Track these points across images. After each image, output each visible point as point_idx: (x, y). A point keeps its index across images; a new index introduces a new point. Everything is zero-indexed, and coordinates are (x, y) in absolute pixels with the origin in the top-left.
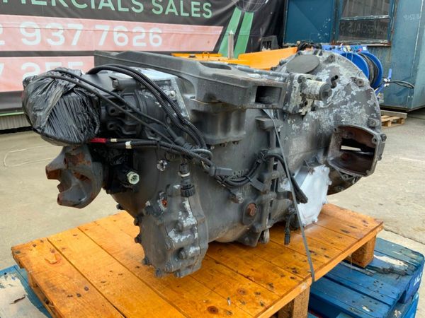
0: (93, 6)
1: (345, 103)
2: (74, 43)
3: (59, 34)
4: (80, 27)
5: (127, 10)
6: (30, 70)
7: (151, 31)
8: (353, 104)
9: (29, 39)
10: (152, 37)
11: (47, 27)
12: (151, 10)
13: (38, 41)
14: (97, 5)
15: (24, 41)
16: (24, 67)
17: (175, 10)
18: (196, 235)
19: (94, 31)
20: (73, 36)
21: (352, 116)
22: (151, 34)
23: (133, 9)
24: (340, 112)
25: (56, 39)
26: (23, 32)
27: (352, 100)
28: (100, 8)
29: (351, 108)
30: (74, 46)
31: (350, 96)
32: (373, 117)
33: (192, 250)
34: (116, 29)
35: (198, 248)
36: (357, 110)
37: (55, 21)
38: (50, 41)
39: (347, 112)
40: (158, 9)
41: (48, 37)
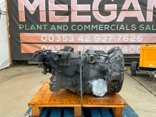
0: (117, 29)
1: (113, 62)
2: (110, 41)
3: (105, 38)
4: (112, 36)
5: (129, 30)
6: (96, 48)
7: (138, 36)
8: (116, 63)
9: (96, 40)
10: (138, 38)
11: (102, 36)
12: (139, 29)
13: (99, 40)
14: (119, 29)
15: (95, 40)
16: (94, 47)
17: (149, 28)
18: (55, 83)
19: (117, 37)
20: (110, 39)
21: (115, 66)
22: (138, 37)
23: (132, 29)
24: (112, 65)
25: (104, 40)
26: (95, 38)
27: (116, 62)
28: (120, 30)
29: (115, 64)
30: (109, 42)
31: (115, 61)
32: (122, 68)
33: (53, 86)
34: (124, 36)
35: (55, 86)
36: (116, 65)
37: (105, 35)
38: (102, 40)
39: (113, 65)
40: (142, 28)
41: (102, 39)
